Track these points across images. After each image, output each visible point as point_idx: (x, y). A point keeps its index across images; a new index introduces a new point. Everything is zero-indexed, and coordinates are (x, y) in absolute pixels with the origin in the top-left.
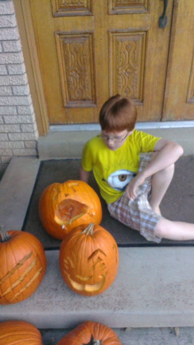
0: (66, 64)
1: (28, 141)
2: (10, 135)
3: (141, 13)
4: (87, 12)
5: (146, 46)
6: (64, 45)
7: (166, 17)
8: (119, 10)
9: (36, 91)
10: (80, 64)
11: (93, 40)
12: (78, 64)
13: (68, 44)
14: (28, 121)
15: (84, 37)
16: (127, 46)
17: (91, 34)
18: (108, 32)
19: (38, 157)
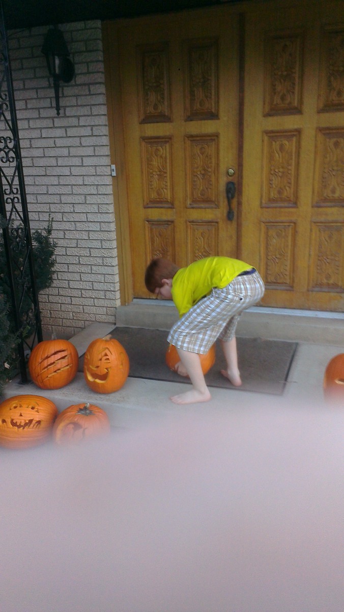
0: (152, 244)
1: (109, 307)
2: (96, 300)
3: (212, 208)
4: (170, 206)
5: (218, 235)
6: (151, 230)
7: (233, 212)
8: (195, 205)
9: (123, 264)
10: (163, 245)
11: (174, 226)
12: (161, 246)
13: (154, 229)
14: (112, 289)
15: (167, 224)
16: (202, 234)
17: (172, 222)
18: (186, 222)
19: (115, 324)
